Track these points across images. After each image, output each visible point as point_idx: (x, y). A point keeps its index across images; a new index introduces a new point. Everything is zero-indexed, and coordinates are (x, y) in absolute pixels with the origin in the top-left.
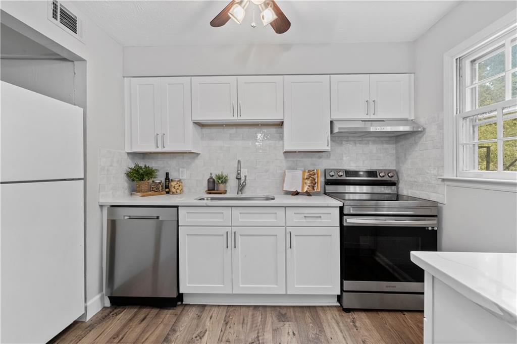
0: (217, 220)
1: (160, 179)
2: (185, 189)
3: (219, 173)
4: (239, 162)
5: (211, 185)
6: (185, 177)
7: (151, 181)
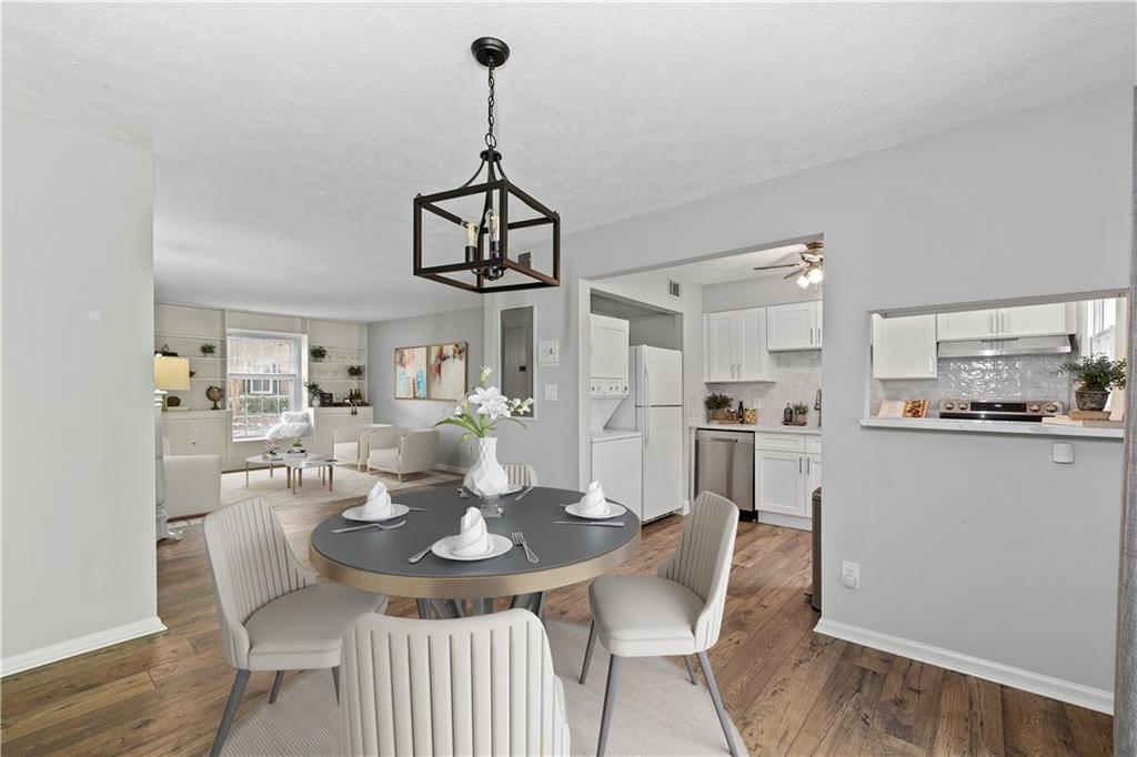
0: (789, 446)
1: (734, 408)
2: (760, 419)
3: (797, 403)
4: (820, 392)
5: (788, 416)
6: (759, 407)
7: (726, 410)
